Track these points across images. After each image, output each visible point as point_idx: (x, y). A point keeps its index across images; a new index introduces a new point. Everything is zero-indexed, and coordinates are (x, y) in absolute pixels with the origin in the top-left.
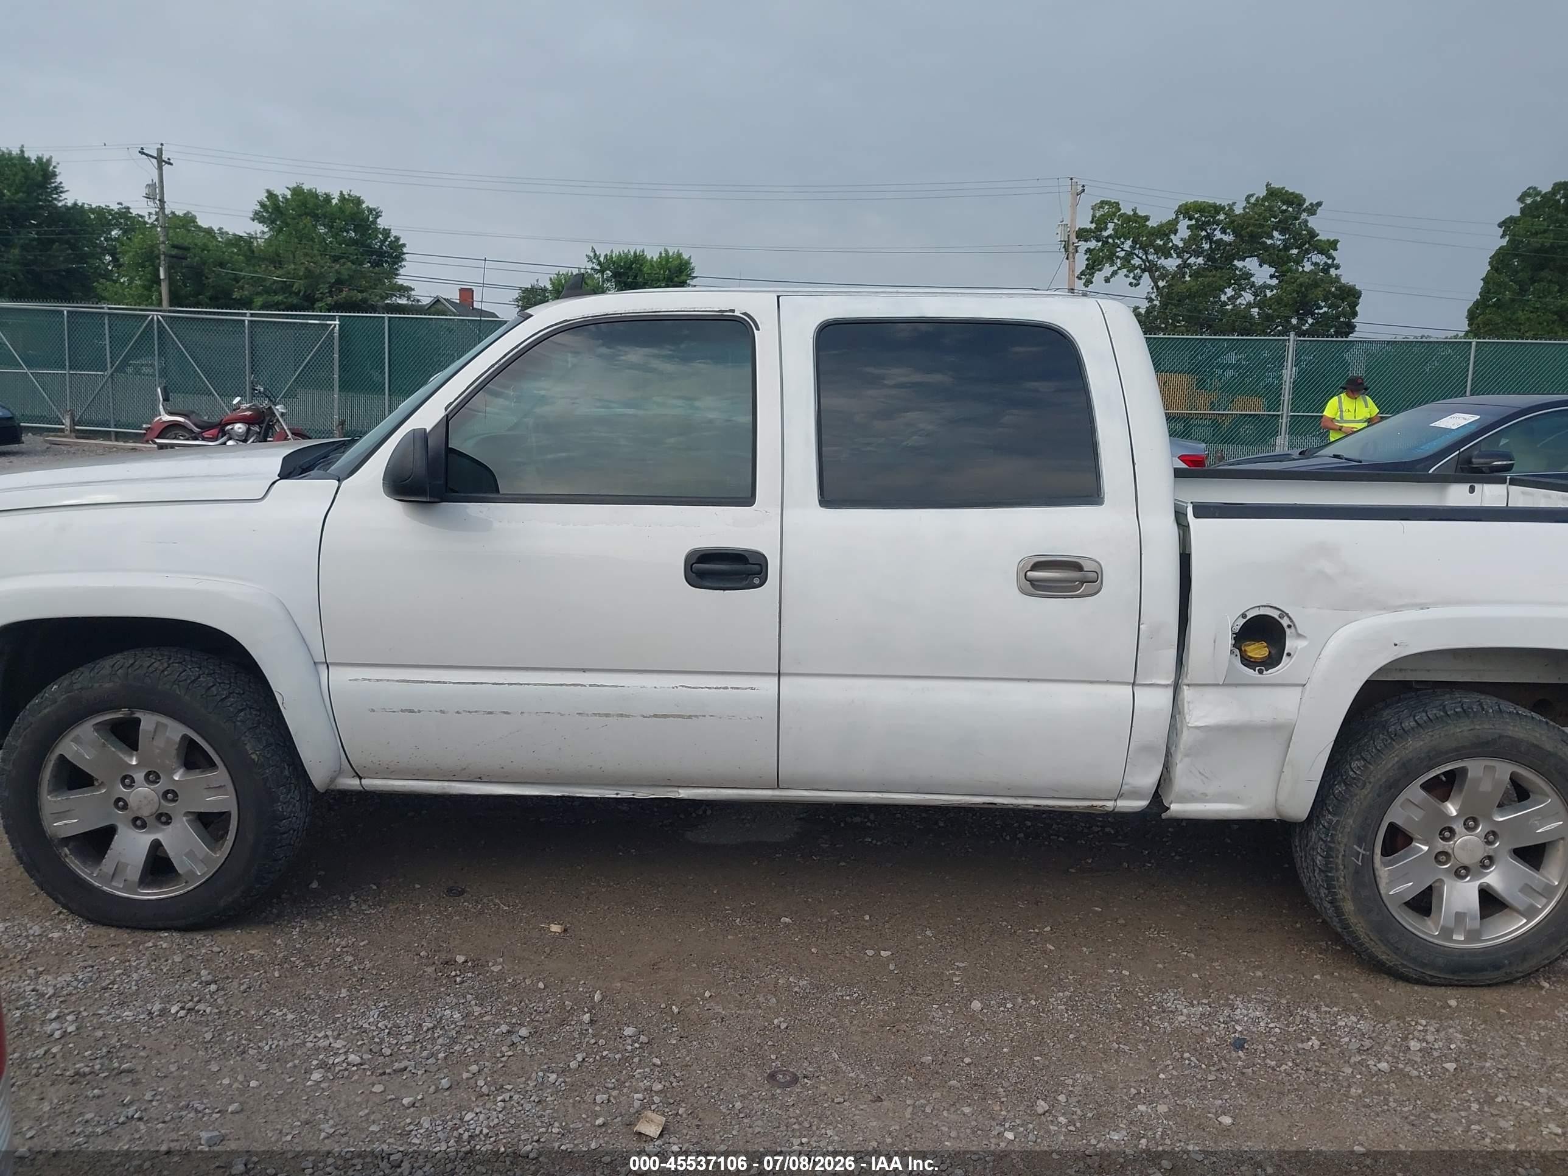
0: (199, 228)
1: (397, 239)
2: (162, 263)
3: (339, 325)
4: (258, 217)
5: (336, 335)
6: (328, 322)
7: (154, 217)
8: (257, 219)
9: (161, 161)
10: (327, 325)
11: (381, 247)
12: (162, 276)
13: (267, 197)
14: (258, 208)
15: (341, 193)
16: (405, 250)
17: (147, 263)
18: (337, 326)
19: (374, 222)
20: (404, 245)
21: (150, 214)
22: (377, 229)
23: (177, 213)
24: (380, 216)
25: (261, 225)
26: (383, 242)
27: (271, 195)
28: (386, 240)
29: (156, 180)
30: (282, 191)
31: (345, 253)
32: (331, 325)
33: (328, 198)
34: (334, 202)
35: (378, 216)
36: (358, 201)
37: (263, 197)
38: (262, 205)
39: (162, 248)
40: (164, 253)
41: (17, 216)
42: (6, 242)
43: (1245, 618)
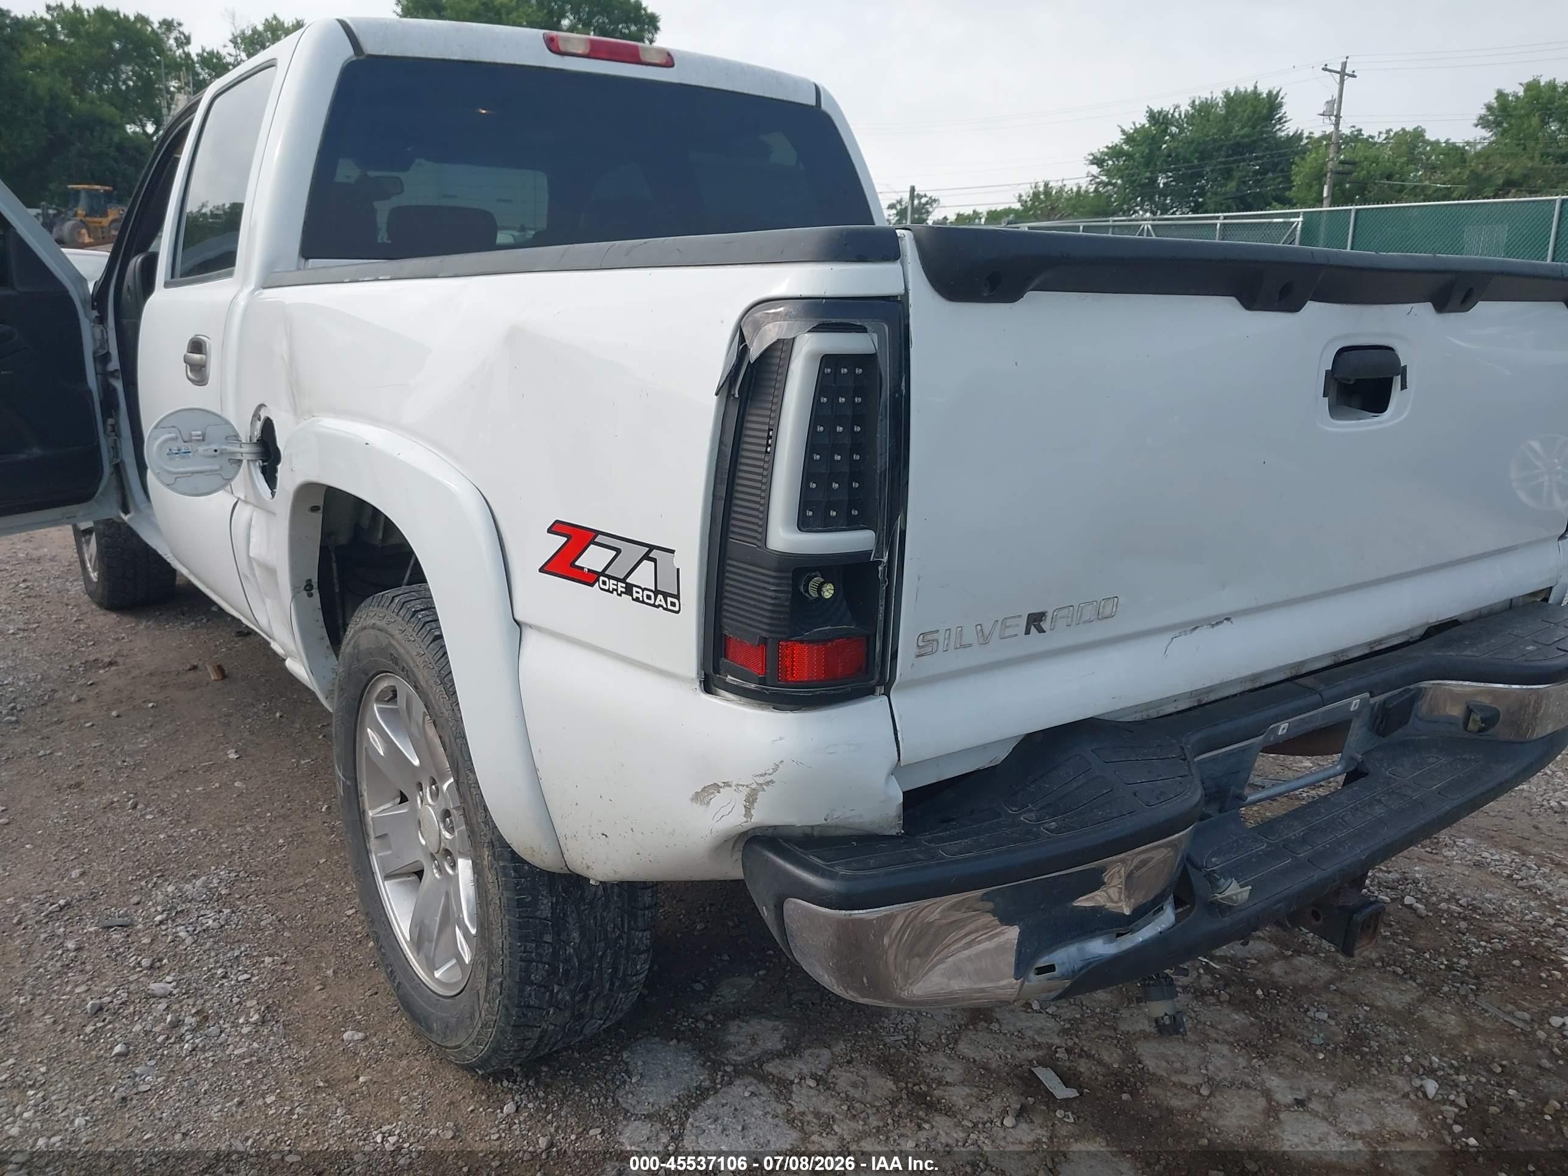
0: (1426, 141)
2: (1328, 180)
3: (1303, 223)
4: (1483, 122)
5: (1298, 233)
6: (1292, 220)
7: (1383, 136)
8: (1481, 124)
9: (1343, 74)
10: (1289, 223)
12: (1325, 194)
13: (1496, 99)
14: (1484, 112)
17: (1315, 183)
18: (1300, 224)
21: (1380, 133)
23: (1407, 129)
25: (1484, 130)
27: (1501, 95)
29: (1336, 96)
30: (1515, 88)
32: (1293, 223)
37: (1491, 98)
38: (1489, 108)
39: (1330, 165)
40: (1331, 171)
41: (1239, 149)
42: (1228, 174)
43: (259, 420)
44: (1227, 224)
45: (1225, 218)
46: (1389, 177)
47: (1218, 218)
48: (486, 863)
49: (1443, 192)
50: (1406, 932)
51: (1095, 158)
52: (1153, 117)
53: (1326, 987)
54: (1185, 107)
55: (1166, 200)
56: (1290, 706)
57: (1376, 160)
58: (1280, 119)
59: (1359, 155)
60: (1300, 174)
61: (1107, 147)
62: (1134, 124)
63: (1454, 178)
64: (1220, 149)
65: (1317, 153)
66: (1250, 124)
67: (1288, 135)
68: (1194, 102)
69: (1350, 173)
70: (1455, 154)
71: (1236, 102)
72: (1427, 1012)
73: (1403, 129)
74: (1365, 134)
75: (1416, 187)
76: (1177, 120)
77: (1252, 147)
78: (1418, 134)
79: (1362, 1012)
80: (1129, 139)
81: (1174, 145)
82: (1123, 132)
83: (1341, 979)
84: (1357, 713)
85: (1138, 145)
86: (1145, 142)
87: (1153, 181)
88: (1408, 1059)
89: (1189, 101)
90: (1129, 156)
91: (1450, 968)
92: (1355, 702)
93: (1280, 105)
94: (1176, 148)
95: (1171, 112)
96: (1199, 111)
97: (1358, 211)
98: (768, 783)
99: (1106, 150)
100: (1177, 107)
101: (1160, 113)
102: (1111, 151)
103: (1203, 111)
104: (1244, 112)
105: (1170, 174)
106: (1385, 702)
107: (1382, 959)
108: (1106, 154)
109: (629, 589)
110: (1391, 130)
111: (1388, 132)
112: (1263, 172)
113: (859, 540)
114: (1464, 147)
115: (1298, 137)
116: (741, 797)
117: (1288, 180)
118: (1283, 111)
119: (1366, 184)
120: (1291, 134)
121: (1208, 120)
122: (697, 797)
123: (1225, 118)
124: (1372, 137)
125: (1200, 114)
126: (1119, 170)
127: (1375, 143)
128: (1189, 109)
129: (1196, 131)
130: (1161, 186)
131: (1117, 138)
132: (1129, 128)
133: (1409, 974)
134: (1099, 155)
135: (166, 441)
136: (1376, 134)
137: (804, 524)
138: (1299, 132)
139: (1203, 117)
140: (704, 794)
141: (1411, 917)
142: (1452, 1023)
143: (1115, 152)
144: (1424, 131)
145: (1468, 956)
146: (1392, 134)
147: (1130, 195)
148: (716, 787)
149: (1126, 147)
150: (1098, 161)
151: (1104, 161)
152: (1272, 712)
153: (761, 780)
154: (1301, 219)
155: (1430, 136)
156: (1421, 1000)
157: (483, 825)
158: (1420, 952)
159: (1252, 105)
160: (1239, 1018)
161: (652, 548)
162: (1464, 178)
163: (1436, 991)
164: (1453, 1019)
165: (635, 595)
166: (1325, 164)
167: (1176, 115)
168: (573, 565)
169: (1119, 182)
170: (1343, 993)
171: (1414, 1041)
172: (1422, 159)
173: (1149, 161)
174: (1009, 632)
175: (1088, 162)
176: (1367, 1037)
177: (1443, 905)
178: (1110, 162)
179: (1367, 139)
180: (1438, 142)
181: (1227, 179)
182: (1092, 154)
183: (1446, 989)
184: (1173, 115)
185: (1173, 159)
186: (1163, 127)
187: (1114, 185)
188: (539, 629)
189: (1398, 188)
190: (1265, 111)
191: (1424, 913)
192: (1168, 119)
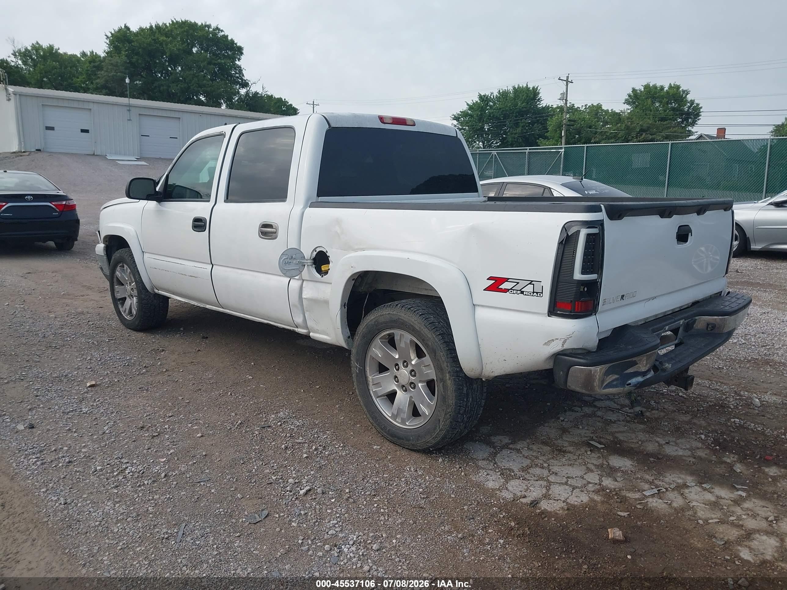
0: (602, 110)
1: (698, 105)
2: (564, 128)
3: (564, 151)
4: (627, 102)
5: (562, 156)
6: (560, 150)
7: (584, 107)
8: (627, 103)
9: (567, 81)
10: (558, 152)
11: (688, 110)
12: (563, 135)
13: (632, 92)
14: (627, 97)
15: (670, 84)
16: (701, 110)
19: (686, 97)
20: (701, 108)
21: (582, 106)
22: (686, 100)
23: (594, 104)
24: (689, 93)
25: (628, 105)
26: (689, 107)
27: (634, 90)
28: (691, 105)
29: (565, 91)
30: (640, 87)
31: (667, 116)
32: (560, 152)
33: (662, 88)
34: (665, 89)
35: (687, 94)
36: (678, 87)
37: (630, 91)
38: (629, 96)
39: (564, 121)
40: (565, 124)
41: (522, 113)
42: (517, 125)
43: (316, 251)
44: (531, 152)
45: (530, 149)
46: (590, 127)
47: (526, 149)
48: (447, 378)
49: (614, 134)
50: (682, 403)
51: (455, 117)
52: (481, 97)
53: (664, 417)
54: (496, 93)
55: (489, 136)
56: (668, 322)
57: (584, 119)
58: (539, 99)
59: (576, 117)
60: (551, 124)
61: (461, 112)
62: (473, 101)
63: (618, 128)
64: (513, 113)
65: (558, 117)
66: (526, 101)
67: (542, 107)
68: (499, 91)
69: (573, 125)
70: (616, 117)
71: (518, 91)
72: (695, 421)
73: (592, 105)
74: (576, 106)
75: (602, 132)
76: (492, 99)
77: (527, 112)
78: (599, 107)
79: (677, 422)
80: (471, 108)
81: (491, 111)
82: (468, 104)
83: (668, 415)
84: (682, 325)
85: (475, 111)
86: (478, 109)
87: (483, 128)
88: (694, 431)
89: (497, 91)
90: (471, 116)
91: (698, 410)
92: (681, 322)
93: (539, 93)
94: (493, 112)
95: (490, 95)
96: (502, 95)
97: (587, 146)
98: (570, 337)
99: (460, 113)
100: (492, 93)
101: (484, 96)
102: (463, 114)
103: (504, 95)
104: (523, 96)
105: (490, 124)
106: (688, 322)
107: (677, 409)
108: (461, 115)
109: (522, 293)
110: (587, 105)
111: (586, 105)
112: (533, 123)
113: (593, 276)
114: (620, 113)
115: (547, 108)
116: (561, 342)
117: (545, 128)
118: (540, 96)
119: (580, 130)
120: (544, 106)
121: (507, 100)
122: (545, 344)
123: (515, 99)
124: (579, 108)
125: (502, 97)
126: (467, 123)
127: (580, 111)
128: (498, 94)
129: (501, 105)
130: (486, 130)
131: (465, 108)
132: (470, 103)
133: (687, 412)
134: (457, 116)
135: (285, 259)
136: (580, 107)
137: (583, 273)
138: (548, 105)
139: (504, 98)
140: (547, 343)
141: (682, 399)
142: (703, 423)
143: (464, 114)
144: (601, 105)
145: (703, 407)
146: (588, 106)
147: (472, 135)
148: (553, 340)
149: (469, 112)
150: (456, 118)
151: (459, 118)
152: (665, 323)
153: (568, 337)
154: (563, 150)
155: (604, 108)
156: (692, 418)
157: (446, 367)
158: (688, 407)
159: (526, 93)
160: (642, 426)
161: (532, 281)
162: (623, 128)
163: (696, 416)
164: (703, 422)
165: (525, 294)
166: (562, 121)
167: (492, 97)
168: (498, 288)
169: (467, 128)
170: (669, 419)
171: (694, 428)
172: (601, 118)
173: (481, 119)
174: (618, 300)
175: (452, 119)
176: (680, 428)
177: (691, 395)
178: (462, 119)
179: (577, 109)
180: (608, 110)
181: (516, 127)
182: (454, 115)
183: (698, 415)
184: (490, 97)
185: (491, 117)
186: (486, 102)
187: (464, 129)
188: (483, 306)
189: (594, 132)
190: (532, 96)
191: (686, 397)
192: (488, 99)
